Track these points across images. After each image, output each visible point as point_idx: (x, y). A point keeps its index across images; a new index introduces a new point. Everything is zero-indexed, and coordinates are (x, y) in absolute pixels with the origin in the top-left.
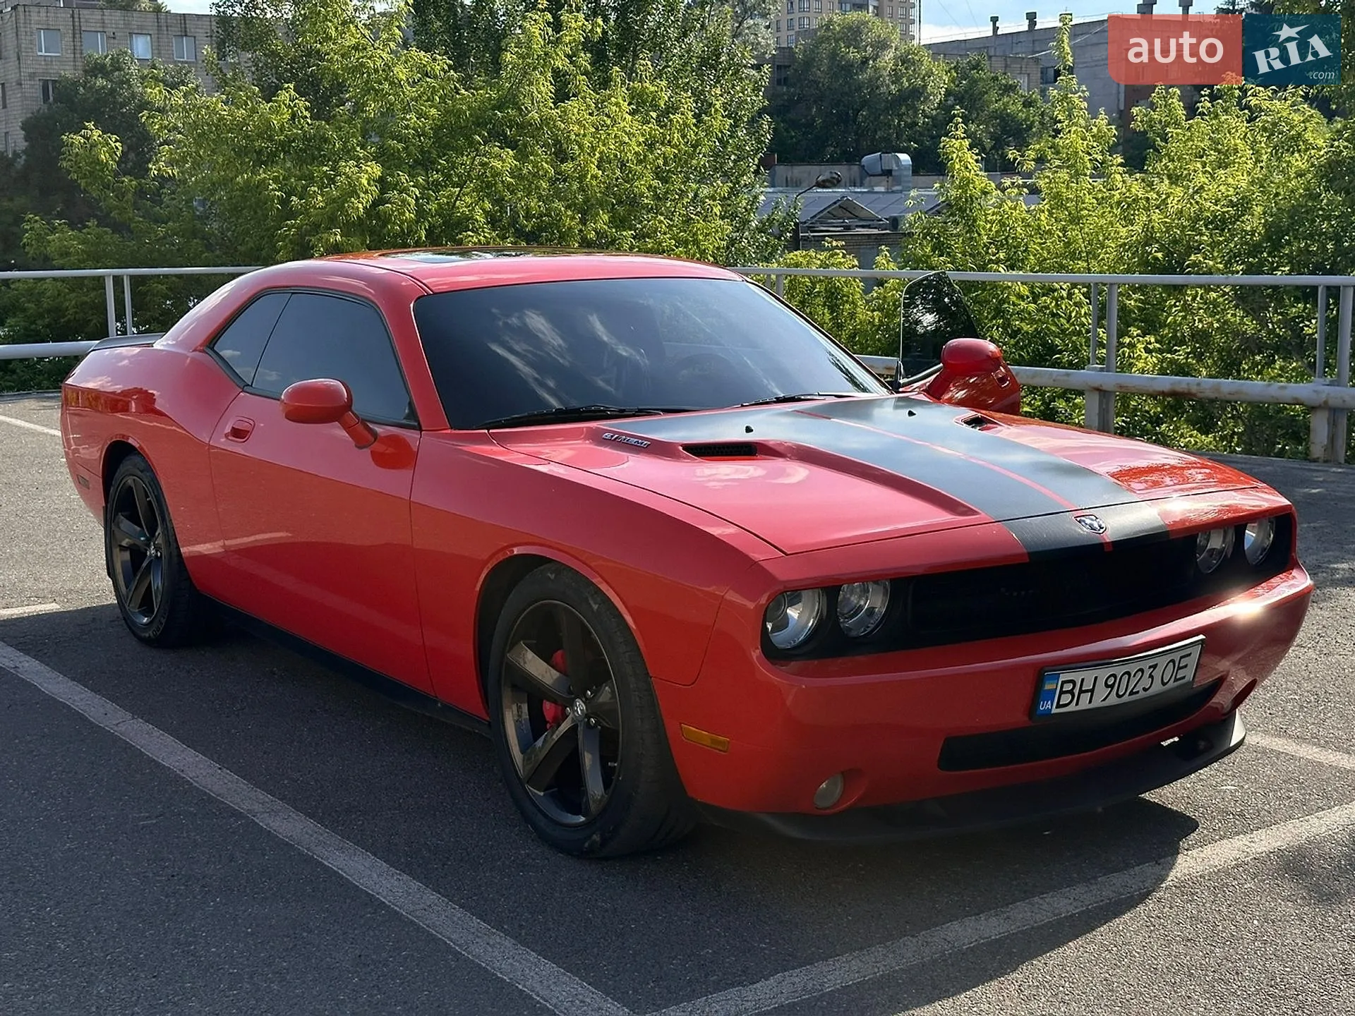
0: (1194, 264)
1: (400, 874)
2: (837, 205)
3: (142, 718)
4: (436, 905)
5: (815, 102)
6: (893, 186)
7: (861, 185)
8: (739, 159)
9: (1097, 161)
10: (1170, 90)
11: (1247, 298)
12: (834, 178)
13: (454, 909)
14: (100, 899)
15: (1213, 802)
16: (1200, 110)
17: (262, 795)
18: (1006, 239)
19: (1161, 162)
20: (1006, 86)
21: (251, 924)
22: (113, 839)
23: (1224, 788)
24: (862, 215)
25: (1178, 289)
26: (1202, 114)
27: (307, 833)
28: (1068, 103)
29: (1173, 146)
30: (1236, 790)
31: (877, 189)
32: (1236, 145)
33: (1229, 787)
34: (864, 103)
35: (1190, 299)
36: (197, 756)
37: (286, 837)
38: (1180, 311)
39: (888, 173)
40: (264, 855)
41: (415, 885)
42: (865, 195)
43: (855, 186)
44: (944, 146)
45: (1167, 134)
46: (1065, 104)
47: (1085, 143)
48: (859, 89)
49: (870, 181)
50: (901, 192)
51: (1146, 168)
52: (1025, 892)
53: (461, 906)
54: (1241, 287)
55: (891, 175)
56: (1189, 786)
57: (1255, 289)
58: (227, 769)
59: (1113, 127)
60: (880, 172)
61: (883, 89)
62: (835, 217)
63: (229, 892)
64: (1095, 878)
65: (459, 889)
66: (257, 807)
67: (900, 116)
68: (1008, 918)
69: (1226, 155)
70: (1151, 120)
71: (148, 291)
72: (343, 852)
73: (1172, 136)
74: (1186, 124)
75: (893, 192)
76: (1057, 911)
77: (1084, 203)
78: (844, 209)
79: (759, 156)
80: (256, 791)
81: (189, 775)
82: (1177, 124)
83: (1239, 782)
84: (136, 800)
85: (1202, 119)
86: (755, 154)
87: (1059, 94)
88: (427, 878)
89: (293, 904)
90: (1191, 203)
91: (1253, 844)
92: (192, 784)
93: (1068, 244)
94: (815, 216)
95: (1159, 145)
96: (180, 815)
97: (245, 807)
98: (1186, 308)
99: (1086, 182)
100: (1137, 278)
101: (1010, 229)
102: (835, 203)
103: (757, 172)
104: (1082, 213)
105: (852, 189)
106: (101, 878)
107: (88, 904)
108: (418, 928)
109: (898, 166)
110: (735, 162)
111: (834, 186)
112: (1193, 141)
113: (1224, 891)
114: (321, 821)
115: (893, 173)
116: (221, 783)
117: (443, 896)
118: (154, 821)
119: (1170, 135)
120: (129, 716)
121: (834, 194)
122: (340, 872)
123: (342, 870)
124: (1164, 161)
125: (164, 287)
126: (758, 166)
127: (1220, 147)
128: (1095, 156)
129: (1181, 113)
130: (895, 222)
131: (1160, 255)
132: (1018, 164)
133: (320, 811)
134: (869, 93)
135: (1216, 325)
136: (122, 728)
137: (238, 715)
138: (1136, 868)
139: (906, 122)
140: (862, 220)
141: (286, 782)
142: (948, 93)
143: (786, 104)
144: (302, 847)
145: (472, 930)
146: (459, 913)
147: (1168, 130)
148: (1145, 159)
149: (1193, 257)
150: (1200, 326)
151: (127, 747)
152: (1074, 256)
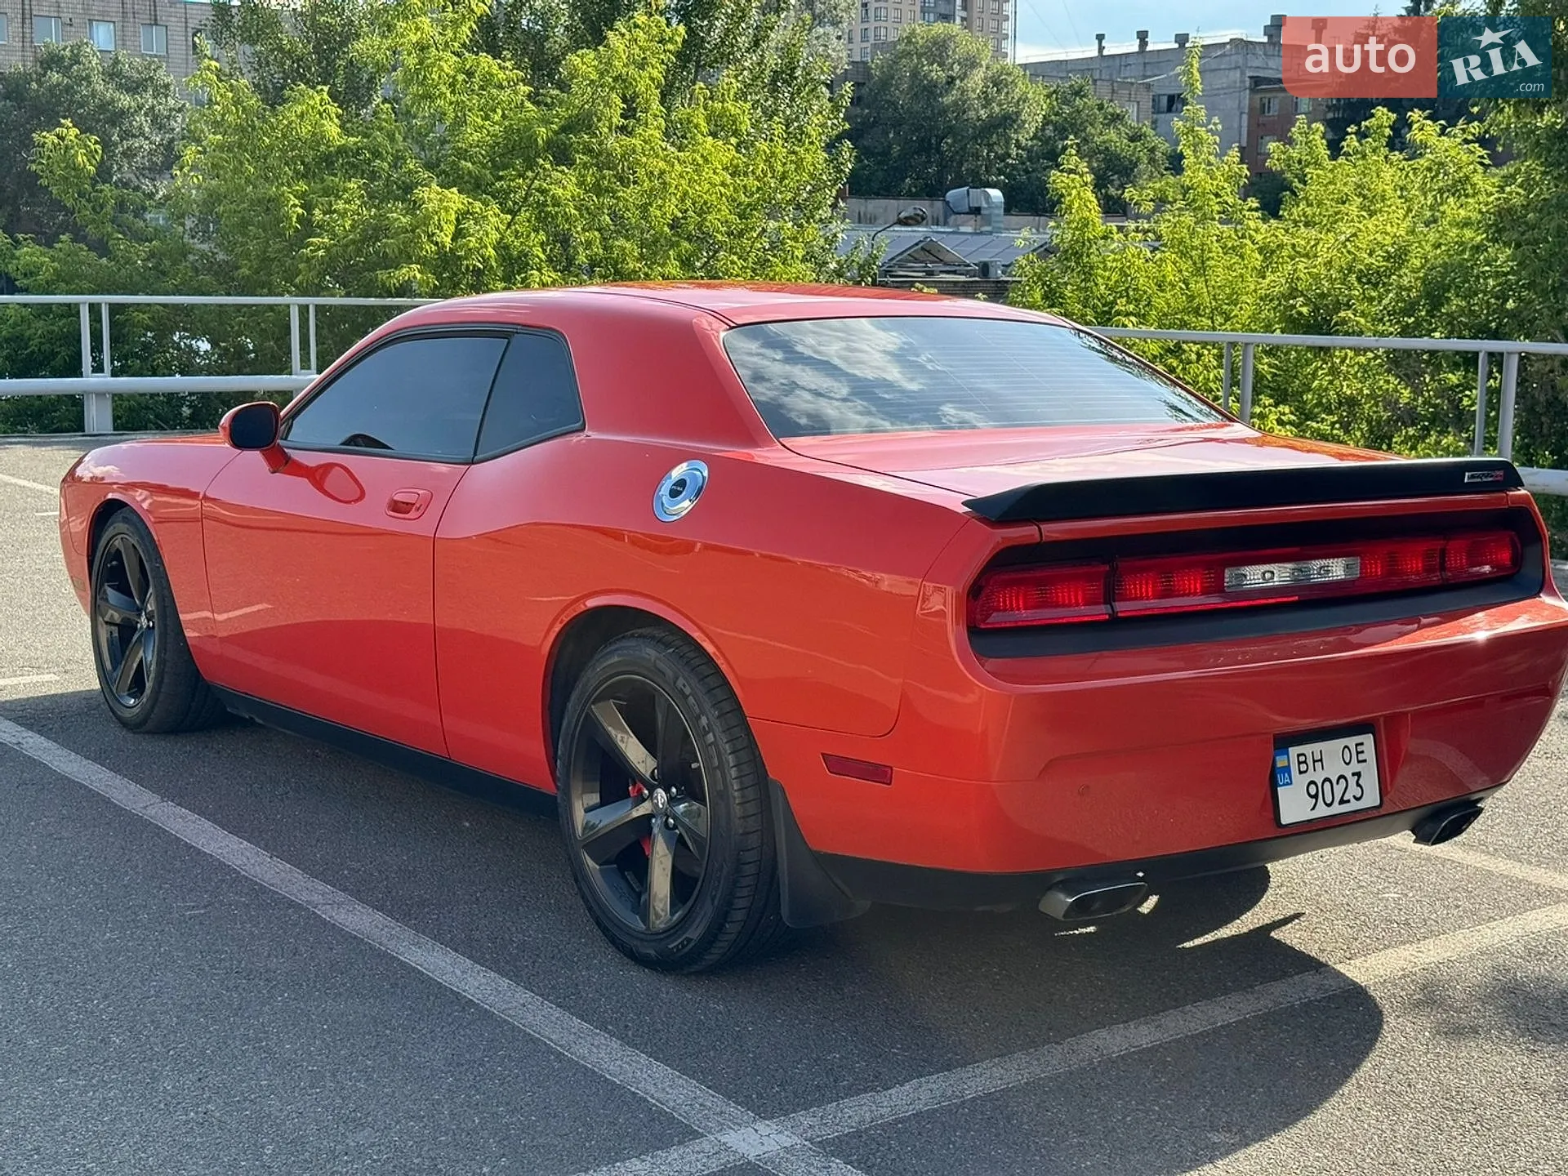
0: (1344, 322)
1: (486, 972)
2: (920, 246)
3: (172, 801)
4: (530, 1003)
5: (893, 126)
6: (982, 226)
7: (946, 224)
8: (815, 189)
9: (1227, 204)
10: (1313, 126)
11: (1401, 363)
12: (918, 215)
13: (551, 1008)
14: (152, 992)
15: (1376, 909)
16: (1345, 149)
17: (321, 886)
18: (1127, 290)
19: (1298, 206)
20: (1112, 115)
21: (326, 1020)
22: (159, 929)
23: (1387, 895)
24: (947, 259)
25: (1326, 350)
26: (1347, 154)
27: (377, 927)
28: (1194, 137)
29: (1312, 190)
30: (1399, 899)
31: (962, 229)
32: (1384, 191)
33: (1392, 895)
34: (950, 130)
35: (1338, 361)
36: (241, 843)
37: (354, 930)
38: (1326, 375)
39: (976, 211)
40: (331, 949)
41: (504, 982)
42: (951, 236)
43: (937, 225)
44: (1054, 181)
45: (1305, 176)
46: (1191, 138)
47: (1215, 183)
48: (944, 111)
49: (956, 220)
50: (991, 233)
51: (1281, 213)
52: (1176, 1000)
53: (558, 1005)
54: (1394, 350)
55: (980, 214)
56: (1348, 893)
57: (1408, 353)
58: (277, 857)
59: (1245, 166)
60: (967, 210)
61: (972, 114)
62: (916, 260)
63: (297, 987)
64: (1251, 987)
65: (553, 987)
66: (316, 898)
67: (990, 147)
68: (1159, 1026)
69: (1372, 201)
70: (1290, 158)
71: (127, 320)
72: (419, 948)
73: (1311, 178)
74: (1328, 164)
75: (981, 233)
76: (1212, 1020)
77: (1210, 252)
78: (928, 252)
79: (837, 187)
80: (313, 881)
81: (235, 861)
82: (1317, 164)
83: (1402, 889)
84: (178, 889)
85: (1347, 160)
86: (834, 185)
87: (1185, 126)
88: (515, 975)
89: (371, 1000)
90: (1342, 253)
91: (1420, 954)
92: (239, 873)
93: (1191, 298)
94: (893, 259)
95: (1296, 187)
96: (231, 905)
97: (303, 898)
98: (1334, 371)
99: (1216, 228)
100: (1278, 337)
101: (1132, 279)
102: (917, 244)
103: (834, 206)
104: (1208, 263)
105: (935, 228)
106: (151, 971)
107: (139, 997)
108: (514, 1028)
109: (988, 202)
110: (810, 192)
111: (918, 223)
112: (1336, 184)
113: (1391, 1002)
114: (390, 914)
115: (982, 212)
116: (273, 872)
117: (537, 995)
118: (202, 911)
119: (1309, 176)
120: (156, 798)
121: (915, 234)
122: (419, 967)
123: (421, 966)
124: (1302, 206)
125: (145, 316)
126: (836, 198)
127: (1366, 192)
128: (1226, 198)
129: (1323, 151)
130: (985, 268)
131: (1304, 310)
132: (1135, 204)
133: (388, 903)
134: (956, 118)
135: (1366, 392)
136: (151, 811)
137: (282, 800)
138: (1296, 977)
139: (996, 153)
140: (946, 264)
141: (346, 872)
142: (1046, 121)
143: (859, 127)
144: (373, 941)
145: (573, 1030)
146: (557, 1013)
147: (1307, 170)
148: (1280, 202)
149: (1342, 314)
150: (1349, 392)
151: (160, 832)
152: (1197, 312)
